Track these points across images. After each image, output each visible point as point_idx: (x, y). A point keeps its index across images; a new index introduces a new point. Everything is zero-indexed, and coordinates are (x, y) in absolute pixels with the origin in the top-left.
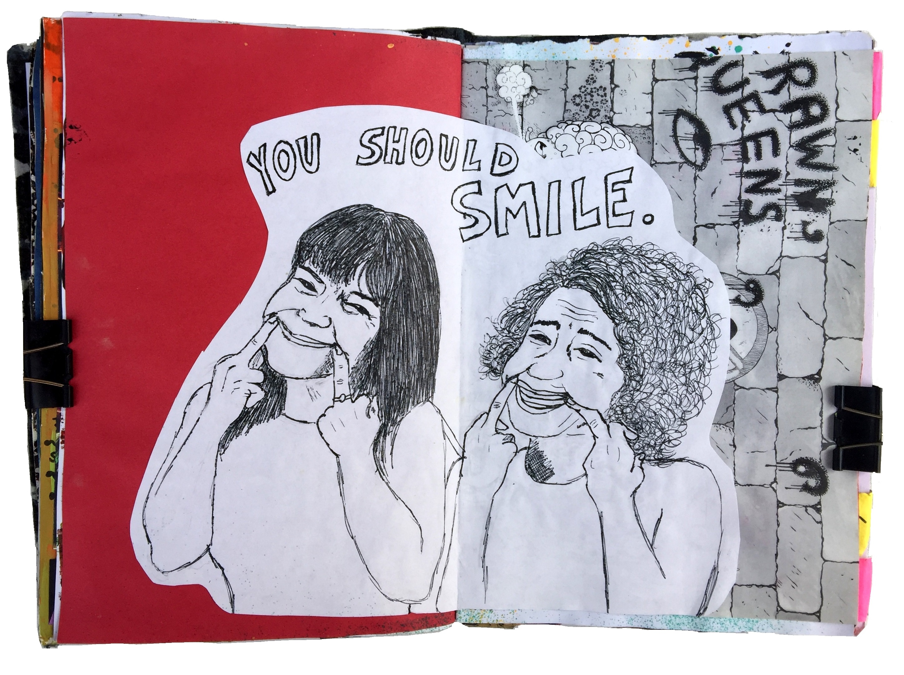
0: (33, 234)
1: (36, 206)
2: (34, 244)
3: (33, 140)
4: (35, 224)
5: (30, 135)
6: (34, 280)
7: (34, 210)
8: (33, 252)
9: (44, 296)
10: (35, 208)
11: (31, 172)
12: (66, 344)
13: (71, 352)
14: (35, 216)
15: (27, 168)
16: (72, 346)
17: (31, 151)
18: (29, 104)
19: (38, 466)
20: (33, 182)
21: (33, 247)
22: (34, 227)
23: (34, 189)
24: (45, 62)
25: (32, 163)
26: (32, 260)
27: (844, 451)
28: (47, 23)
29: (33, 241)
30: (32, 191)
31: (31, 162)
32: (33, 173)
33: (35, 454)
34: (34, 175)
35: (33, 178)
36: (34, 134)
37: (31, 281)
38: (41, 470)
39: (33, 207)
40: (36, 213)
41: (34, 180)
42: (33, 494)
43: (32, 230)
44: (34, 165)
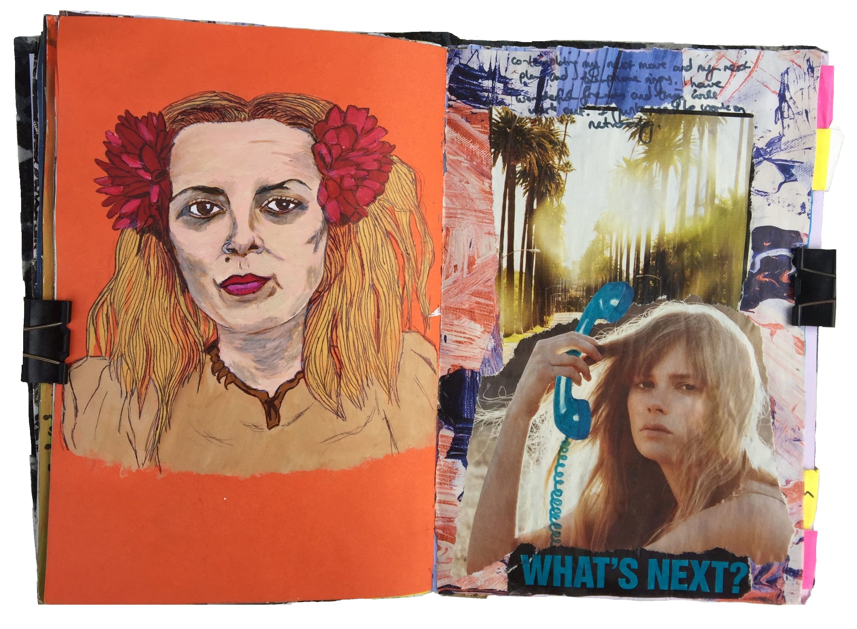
0: (36, 219)
1: (38, 193)
2: (37, 229)
3: (36, 129)
4: (38, 209)
5: (33, 125)
6: (36, 263)
7: (37, 196)
8: (36, 236)
9: (44, 279)
10: (37, 194)
11: (34, 160)
12: (65, 324)
13: (69, 332)
14: (38, 202)
15: (30, 154)
16: (70, 326)
17: (34, 140)
18: (32, 95)
19: (37, 439)
20: (36, 169)
21: (36, 232)
22: (36, 213)
23: (37, 177)
24: (47, 57)
25: (35, 152)
26: (34, 244)
27: (803, 308)
28: (50, 21)
29: (36, 226)
30: (35, 178)
31: (34, 150)
32: (36, 161)
33: (36, 427)
34: (37, 163)
35: (36, 166)
36: (37, 124)
37: (33, 263)
38: (41, 442)
39: (36, 194)
40: (39, 199)
41: (37, 168)
42: (32, 464)
43: (34, 215)
44: (37, 153)
